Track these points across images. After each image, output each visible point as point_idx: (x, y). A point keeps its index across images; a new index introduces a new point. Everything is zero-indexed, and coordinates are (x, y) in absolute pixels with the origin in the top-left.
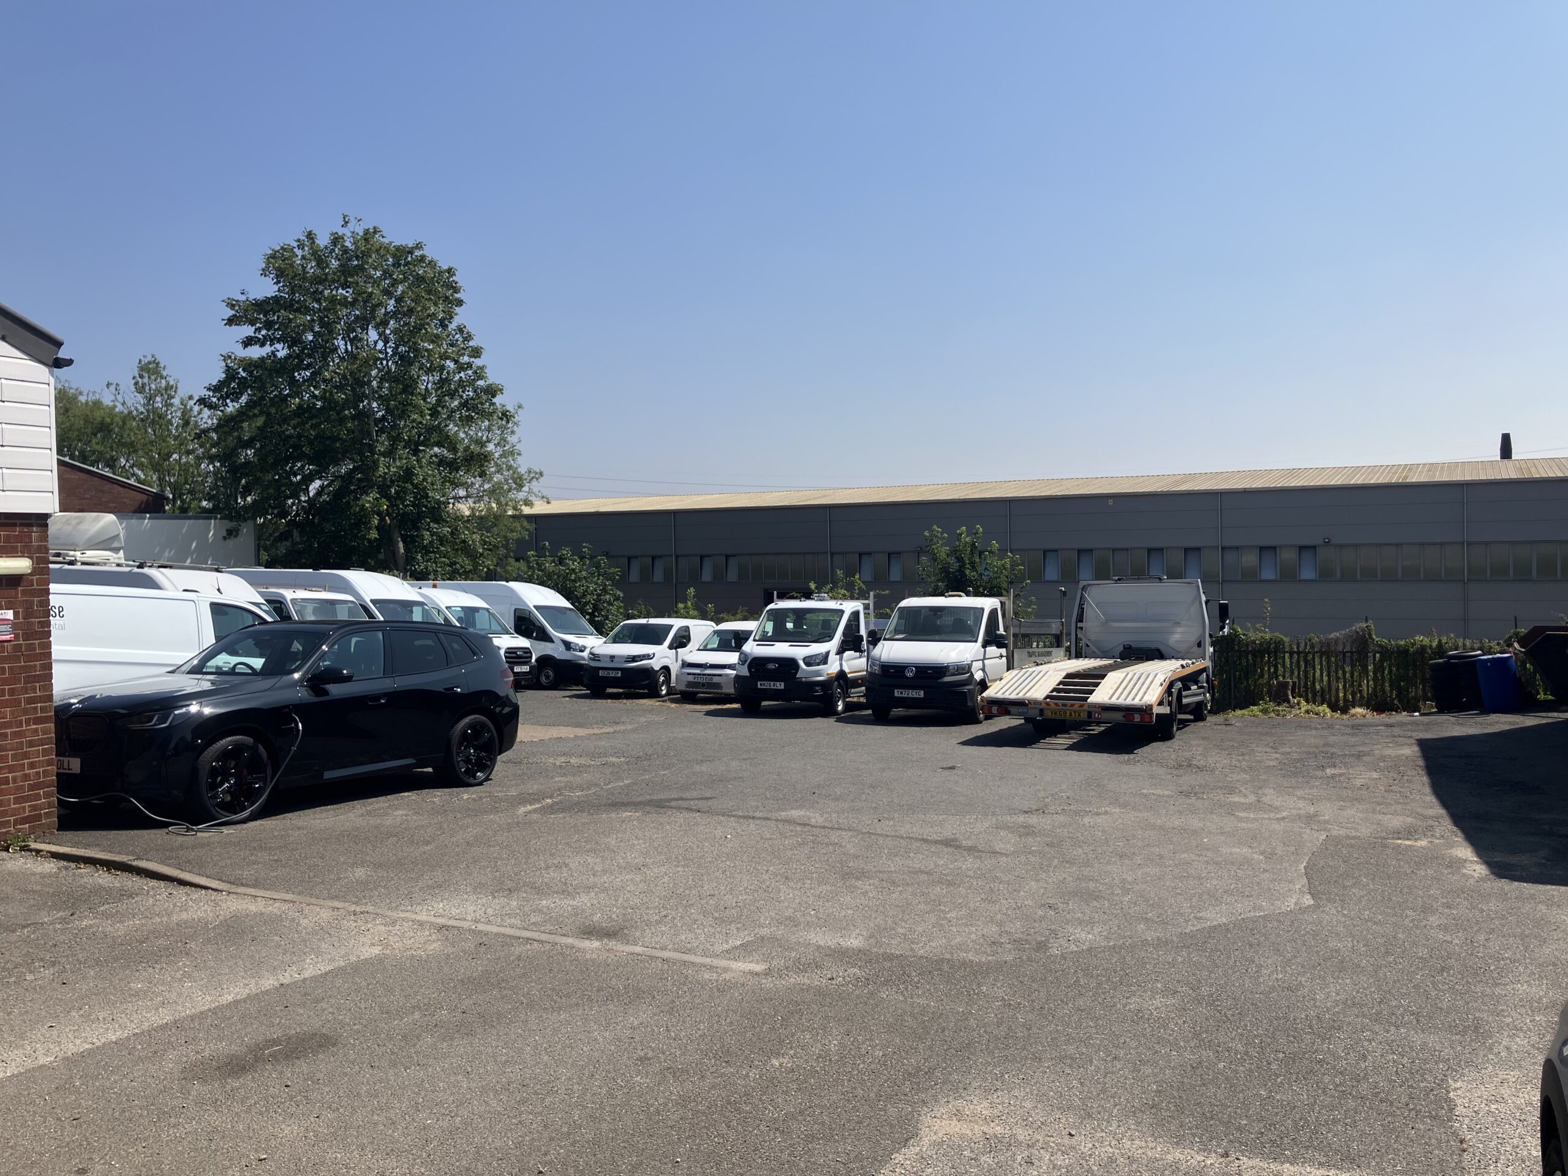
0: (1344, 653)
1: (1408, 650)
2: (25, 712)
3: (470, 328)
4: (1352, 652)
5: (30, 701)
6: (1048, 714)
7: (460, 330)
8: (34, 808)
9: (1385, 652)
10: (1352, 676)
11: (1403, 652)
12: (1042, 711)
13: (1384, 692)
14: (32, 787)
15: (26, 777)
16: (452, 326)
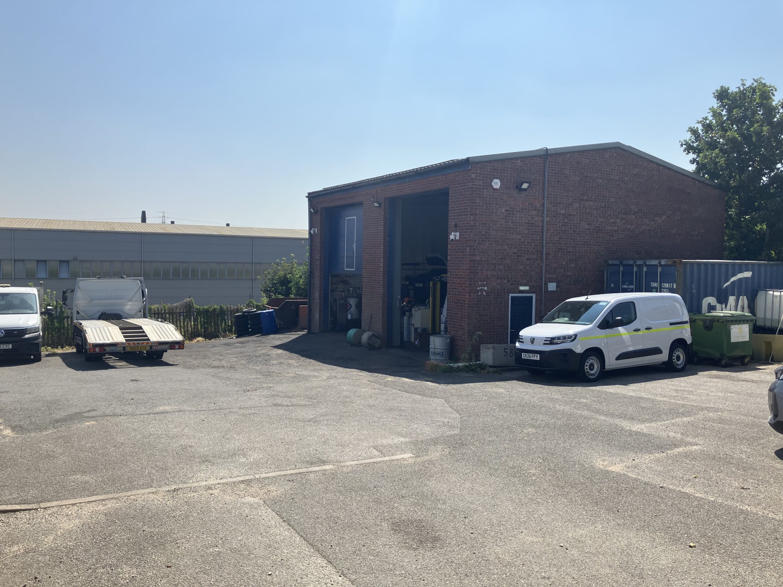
0: (180, 313)
1: (209, 310)
4: (183, 312)
6: (128, 349)
9: (199, 312)
10: (184, 324)
11: (207, 311)
12: (124, 348)
13: (198, 330)
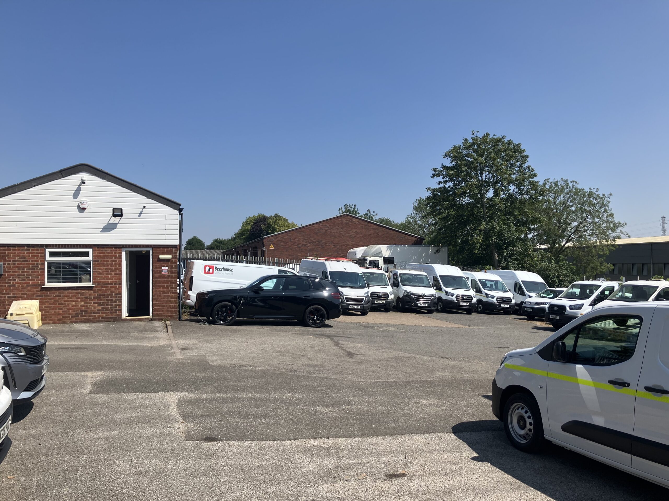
2: (170, 291)
3: (532, 166)
5: (171, 288)
7: (528, 167)
8: (171, 313)
14: (171, 308)
15: (170, 306)
16: (525, 166)
